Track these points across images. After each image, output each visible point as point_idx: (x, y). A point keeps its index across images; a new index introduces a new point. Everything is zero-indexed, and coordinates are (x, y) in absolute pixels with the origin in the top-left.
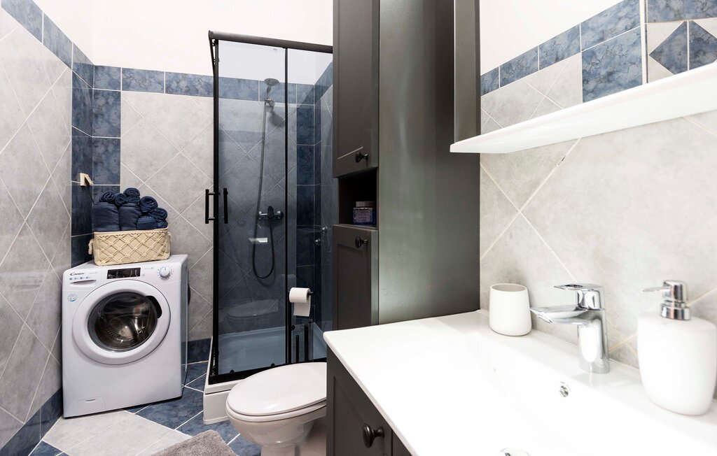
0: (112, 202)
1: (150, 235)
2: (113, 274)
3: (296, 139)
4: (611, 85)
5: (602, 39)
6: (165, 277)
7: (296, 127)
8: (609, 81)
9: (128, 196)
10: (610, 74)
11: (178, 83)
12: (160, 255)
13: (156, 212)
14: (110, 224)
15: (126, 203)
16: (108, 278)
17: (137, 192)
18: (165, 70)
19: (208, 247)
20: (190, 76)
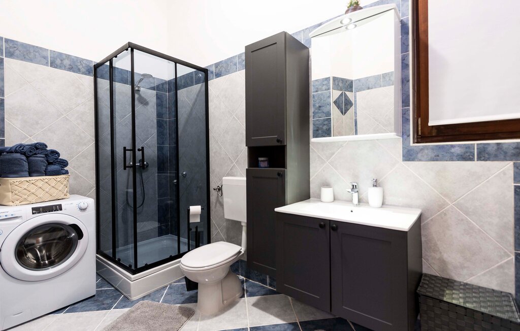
0: (24, 154)
1: (58, 179)
2: (36, 211)
3: (156, 114)
4: (320, 111)
5: (317, 91)
6: (83, 210)
7: (156, 106)
8: (319, 110)
9: (37, 149)
10: (320, 107)
11: (61, 60)
12: (65, 195)
13: (59, 162)
14: (22, 171)
15: (35, 154)
16: (33, 213)
17: (46, 146)
18: (50, 48)
19: (91, 189)
20: (73, 58)
